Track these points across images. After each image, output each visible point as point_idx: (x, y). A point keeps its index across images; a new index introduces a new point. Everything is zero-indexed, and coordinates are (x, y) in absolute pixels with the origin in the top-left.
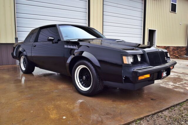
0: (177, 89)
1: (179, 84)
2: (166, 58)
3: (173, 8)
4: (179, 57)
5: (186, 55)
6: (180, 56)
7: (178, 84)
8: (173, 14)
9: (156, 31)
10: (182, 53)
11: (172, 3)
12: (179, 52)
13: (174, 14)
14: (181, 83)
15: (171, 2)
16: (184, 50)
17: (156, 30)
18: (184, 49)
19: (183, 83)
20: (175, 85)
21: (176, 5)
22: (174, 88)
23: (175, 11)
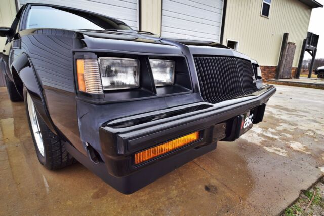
0: (271, 146)
1: (273, 131)
2: (254, 77)
3: (266, 10)
4: (265, 80)
5: (275, 78)
6: (267, 79)
7: (273, 133)
8: (263, 19)
9: (238, 44)
10: (270, 75)
11: (264, 3)
12: (267, 74)
13: (266, 19)
14: (278, 128)
15: (264, 1)
16: (274, 72)
17: (239, 41)
18: (274, 70)
19: (281, 128)
20: (264, 134)
21: (269, 5)
22: (263, 143)
23: (267, 16)
